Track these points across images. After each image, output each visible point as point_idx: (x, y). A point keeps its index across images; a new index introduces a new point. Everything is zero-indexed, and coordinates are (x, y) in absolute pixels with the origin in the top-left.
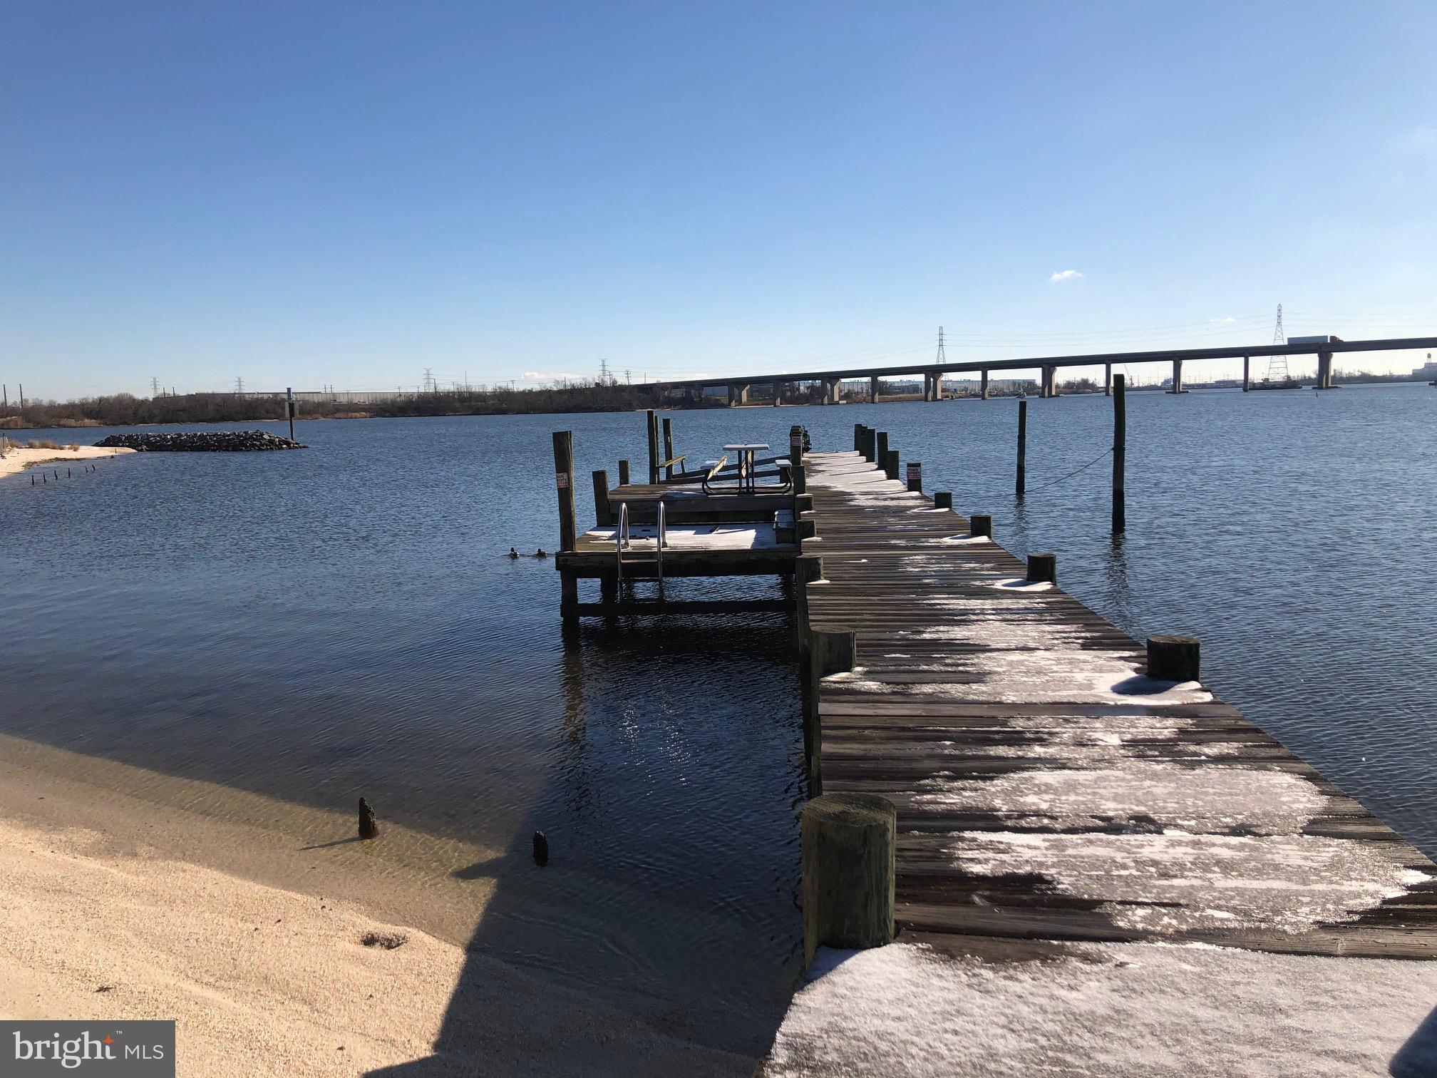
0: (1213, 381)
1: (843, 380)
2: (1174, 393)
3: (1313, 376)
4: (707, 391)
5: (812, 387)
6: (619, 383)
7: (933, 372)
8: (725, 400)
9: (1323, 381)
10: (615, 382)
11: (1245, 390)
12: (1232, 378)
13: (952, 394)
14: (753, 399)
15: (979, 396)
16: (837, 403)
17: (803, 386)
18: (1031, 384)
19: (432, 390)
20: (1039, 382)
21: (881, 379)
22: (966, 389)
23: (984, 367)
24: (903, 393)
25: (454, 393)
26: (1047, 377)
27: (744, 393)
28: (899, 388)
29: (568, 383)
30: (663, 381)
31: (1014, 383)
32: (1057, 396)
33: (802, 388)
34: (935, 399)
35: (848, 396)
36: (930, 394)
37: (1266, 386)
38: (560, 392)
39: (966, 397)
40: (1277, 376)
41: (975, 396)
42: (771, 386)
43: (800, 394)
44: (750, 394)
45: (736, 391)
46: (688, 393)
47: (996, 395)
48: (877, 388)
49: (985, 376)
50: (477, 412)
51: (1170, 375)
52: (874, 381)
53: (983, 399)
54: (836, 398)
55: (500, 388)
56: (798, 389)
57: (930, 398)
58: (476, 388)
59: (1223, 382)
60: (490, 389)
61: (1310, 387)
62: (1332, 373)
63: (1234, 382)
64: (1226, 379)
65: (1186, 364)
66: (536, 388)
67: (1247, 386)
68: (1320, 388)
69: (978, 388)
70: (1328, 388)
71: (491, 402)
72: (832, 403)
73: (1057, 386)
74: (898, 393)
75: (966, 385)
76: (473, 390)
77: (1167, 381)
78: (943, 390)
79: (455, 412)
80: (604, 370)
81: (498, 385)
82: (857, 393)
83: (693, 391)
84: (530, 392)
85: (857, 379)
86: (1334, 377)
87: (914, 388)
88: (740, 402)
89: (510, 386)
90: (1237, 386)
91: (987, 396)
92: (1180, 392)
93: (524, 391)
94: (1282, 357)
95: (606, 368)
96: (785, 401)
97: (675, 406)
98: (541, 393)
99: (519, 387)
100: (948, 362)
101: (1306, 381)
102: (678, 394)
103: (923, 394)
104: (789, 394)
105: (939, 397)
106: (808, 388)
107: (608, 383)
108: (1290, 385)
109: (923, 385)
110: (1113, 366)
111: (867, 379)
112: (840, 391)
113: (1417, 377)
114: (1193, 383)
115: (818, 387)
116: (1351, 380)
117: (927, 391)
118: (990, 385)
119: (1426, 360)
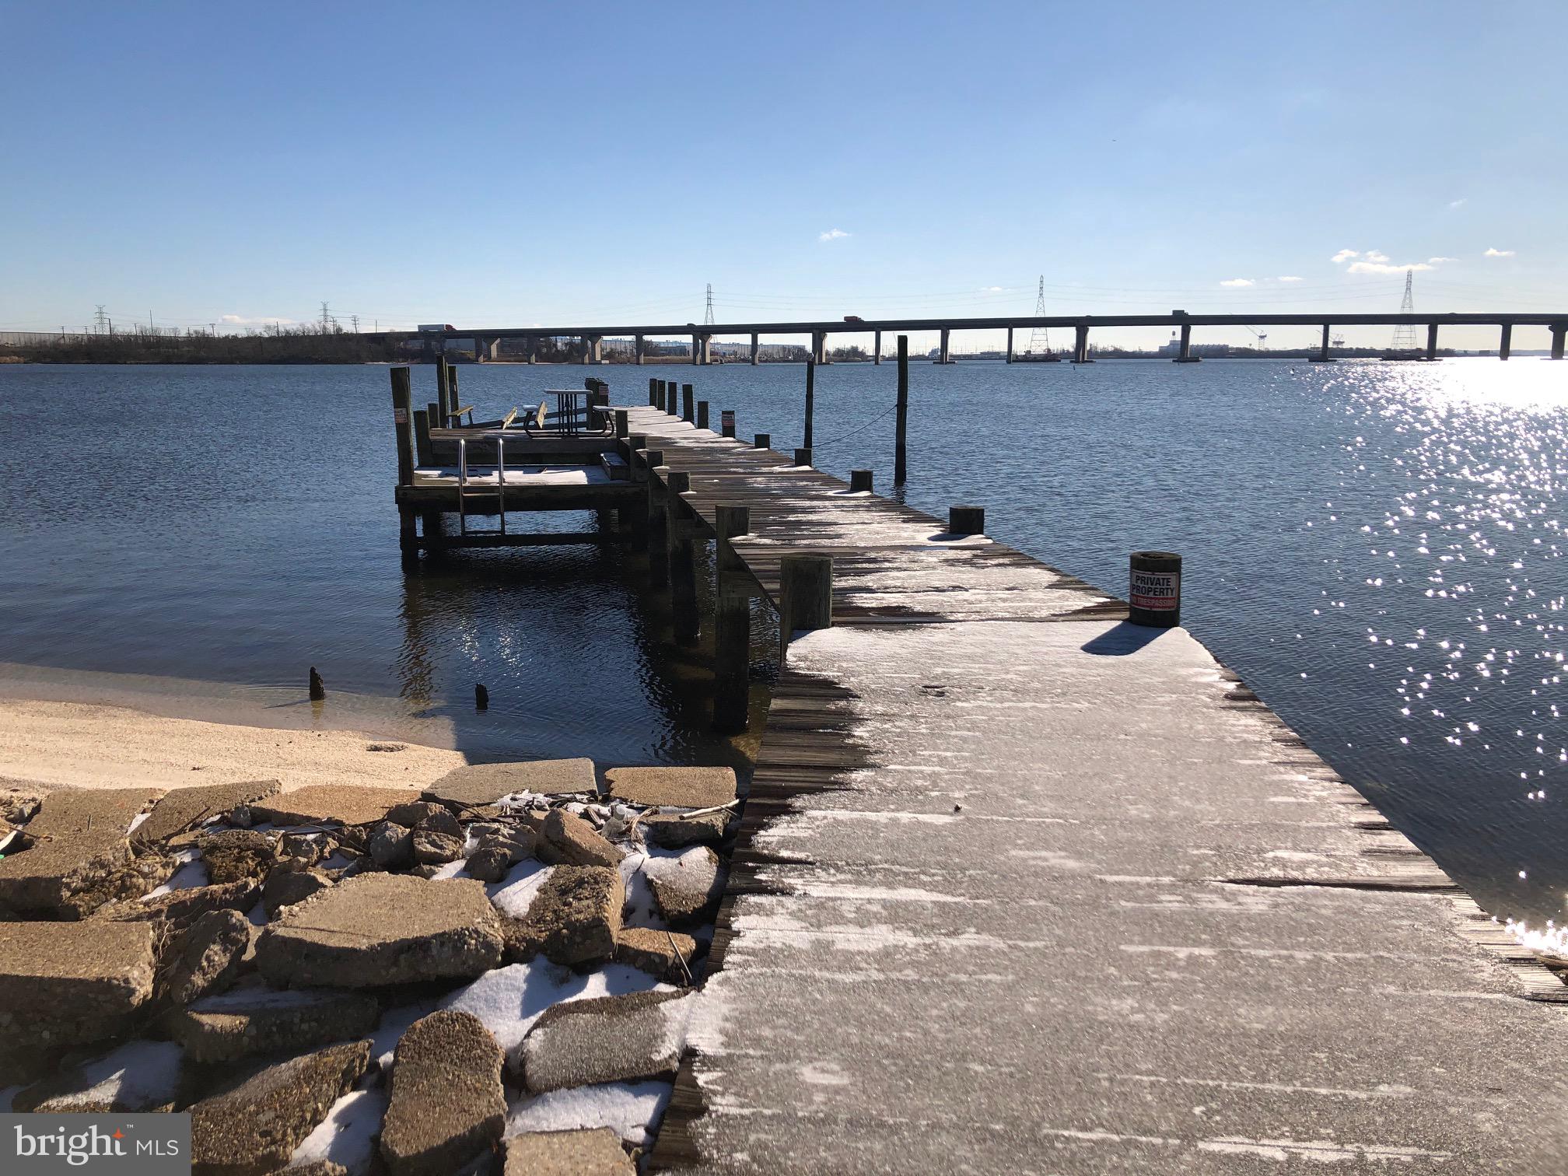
0: (978, 352)
1: (605, 338)
2: (941, 363)
3: (1072, 350)
4: (450, 343)
5: (570, 344)
6: (344, 331)
7: (702, 333)
8: (472, 355)
9: (1081, 354)
10: (339, 329)
11: (1009, 362)
12: (996, 349)
13: (722, 358)
14: (503, 355)
15: (748, 361)
16: (599, 363)
17: (561, 342)
18: (801, 350)
19: (107, 332)
20: (809, 348)
21: (647, 338)
22: (735, 353)
23: (755, 330)
24: (669, 354)
25: (136, 336)
26: (818, 343)
27: (494, 348)
28: (666, 349)
29: (281, 329)
30: (397, 330)
31: (784, 348)
32: (827, 363)
33: (559, 344)
34: (703, 362)
35: (610, 355)
36: (699, 357)
37: (1028, 358)
38: (272, 339)
39: (736, 361)
40: (1039, 350)
41: (745, 360)
42: (524, 341)
43: (557, 351)
44: (500, 348)
45: (484, 344)
46: (428, 345)
47: (766, 361)
48: (642, 347)
49: (755, 340)
50: (168, 361)
51: (938, 345)
52: (639, 340)
53: (754, 364)
54: (598, 358)
55: (196, 332)
56: (555, 346)
57: (698, 362)
58: (167, 332)
59: (988, 353)
60: (183, 333)
61: (1068, 361)
62: (1088, 347)
63: (998, 353)
64: (991, 350)
65: (954, 334)
66: (242, 333)
67: (1010, 358)
68: (1077, 362)
69: (747, 353)
70: (1084, 362)
71: (186, 349)
72: (593, 362)
73: (827, 354)
74: (663, 355)
75: (736, 349)
76: (162, 334)
77: (934, 352)
78: (712, 354)
79: (139, 360)
80: (325, 316)
81: (196, 328)
82: (621, 353)
83: (433, 344)
84: (235, 338)
85: (619, 337)
86: (1090, 351)
87: (681, 350)
88: (488, 358)
89: (209, 331)
90: (1001, 358)
91: (757, 361)
92: (947, 363)
93: (227, 337)
94: (1043, 330)
95: (329, 313)
96: (541, 358)
97: (413, 359)
98: (249, 340)
99: (220, 332)
100: (717, 323)
101: (1065, 355)
102: (417, 346)
103: (691, 356)
104: (545, 350)
105: (708, 360)
106: (566, 344)
107: (331, 329)
108: (1050, 358)
109: (692, 347)
110: (883, 333)
111: (631, 338)
112: (602, 350)
113: (1163, 354)
114: (959, 353)
115: (577, 345)
116: (1105, 355)
117: (695, 354)
118: (760, 350)
119: (1171, 338)
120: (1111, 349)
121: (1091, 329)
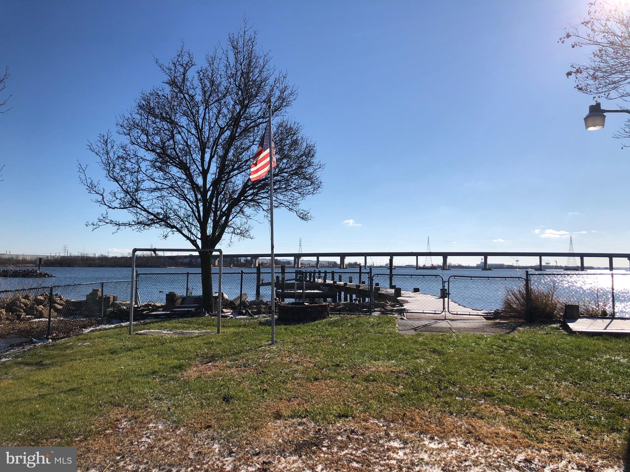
0: (405, 265)
1: (260, 258)
2: (390, 269)
3: (442, 265)
5: (246, 260)
6: (159, 255)
7: (297, 256)
9: (445, 267)
11: (417, 269)
12: (412, 264)
13: (305, 266)
15: (315, 267)
17: (243, 260)
18: (335, 263)
19: (68, 255)
20: (339, 262)
21: (276, 258)
22: (310, 264)
23: (318, 255)
24: (284, 264)
25: (79, 257)
26: (342, 261)
27: (217, 261)
28: (283, 262)
31: (328, 262)
32: (346, 268)
34: (298, 267)
35: (262, 265)
36: (296, 265)
37: (424, 268)
38: (131, 258)
39: (310, 267)
40: (428, 265)
41: (313, 267)
42: (228, 259)
43: (241, 263)
46: (191, 261)
47: (322, 267)
48: (274, 262)
49: (318, 259)
50: (90, 266)
51: (388, 262)
52: (273, 259)
53: (317, 268)
54: (257, 265)
56: (240, 261)
57: (296, 267)
58: (91, 255)
59: (408, 266)
60: (97, 256)
61: (440, 269)
62: (448, 264)
63: (412, 266)
64: (409, 264)
66: (119, 255)
67: (417, 267)
68: (444, 269)
69: (315, 264)
70: (446, 269)
71: (98, 261)
72: (255, 267)
73: (346, 264)
74: (282, 265)
75: (311, 262)
76: (89, 256)
77: (387, 264)
78: (301, 264)
79: (79, 265)
81: (102, 254)
82: (266, 263)
83: (193, 260)
84: (116, 257)
85: (264, 258)
86: (449, 266)
87: (289, 263)
88: (215, 265)
89: (107, 254)
91: (319, 267)
92: (392, 269)
93: (113, 257)
94: (430, 257)
96: (235, 265)
97: (185, 266)
98: (122, 258)
99: (111, 255)
100: (303, 252)
101: (439, 267)
102: (187, 260)
103: (293, 265)
104: (236, 262)
105: (300, 266)
106: (244, 260)
107: (154, 255)
108: (433, 268)
109: (293, 261)
110: (367, 257)
111: (270, 258)
112: (259, 262)
113: (478, 267)
114: (397, 265)
115: (249, 261)
116: (455, 267)
117: (295, 264)
118: (320, 263)
119: (481, 261)
120: (457, 265)
121: (448, 257)
